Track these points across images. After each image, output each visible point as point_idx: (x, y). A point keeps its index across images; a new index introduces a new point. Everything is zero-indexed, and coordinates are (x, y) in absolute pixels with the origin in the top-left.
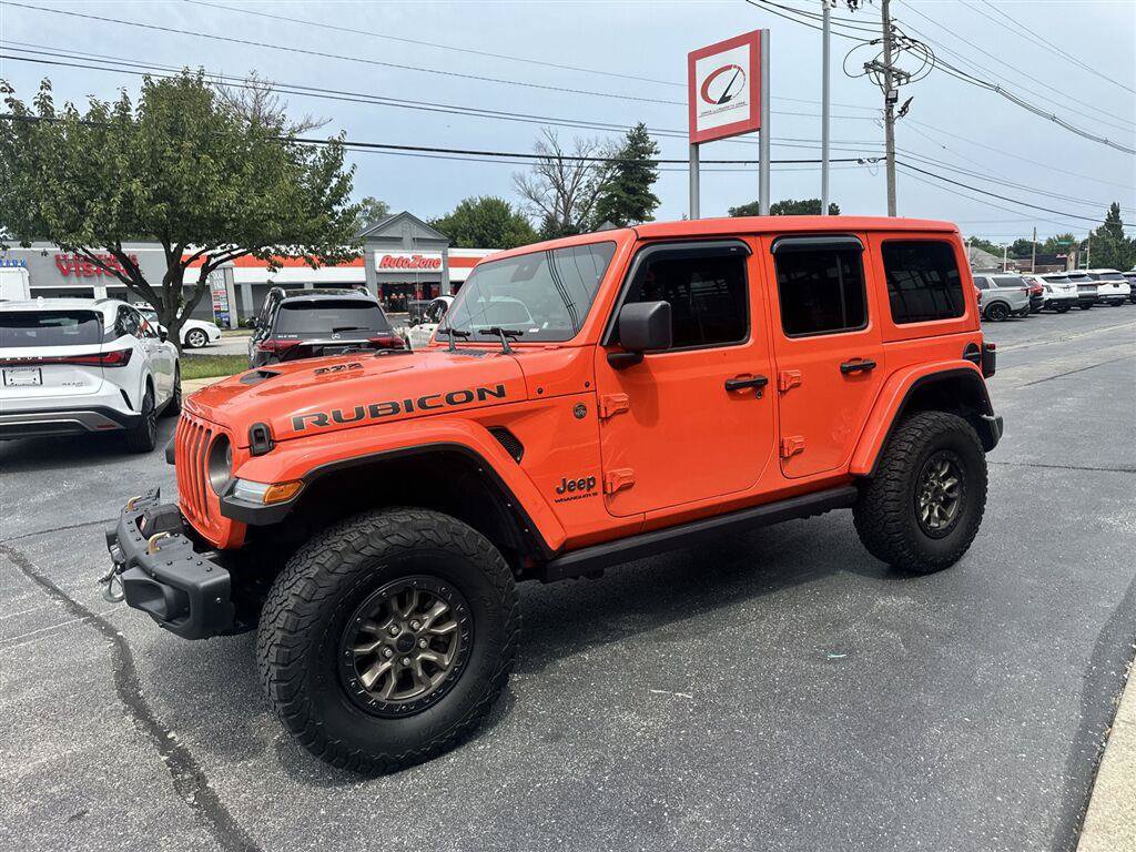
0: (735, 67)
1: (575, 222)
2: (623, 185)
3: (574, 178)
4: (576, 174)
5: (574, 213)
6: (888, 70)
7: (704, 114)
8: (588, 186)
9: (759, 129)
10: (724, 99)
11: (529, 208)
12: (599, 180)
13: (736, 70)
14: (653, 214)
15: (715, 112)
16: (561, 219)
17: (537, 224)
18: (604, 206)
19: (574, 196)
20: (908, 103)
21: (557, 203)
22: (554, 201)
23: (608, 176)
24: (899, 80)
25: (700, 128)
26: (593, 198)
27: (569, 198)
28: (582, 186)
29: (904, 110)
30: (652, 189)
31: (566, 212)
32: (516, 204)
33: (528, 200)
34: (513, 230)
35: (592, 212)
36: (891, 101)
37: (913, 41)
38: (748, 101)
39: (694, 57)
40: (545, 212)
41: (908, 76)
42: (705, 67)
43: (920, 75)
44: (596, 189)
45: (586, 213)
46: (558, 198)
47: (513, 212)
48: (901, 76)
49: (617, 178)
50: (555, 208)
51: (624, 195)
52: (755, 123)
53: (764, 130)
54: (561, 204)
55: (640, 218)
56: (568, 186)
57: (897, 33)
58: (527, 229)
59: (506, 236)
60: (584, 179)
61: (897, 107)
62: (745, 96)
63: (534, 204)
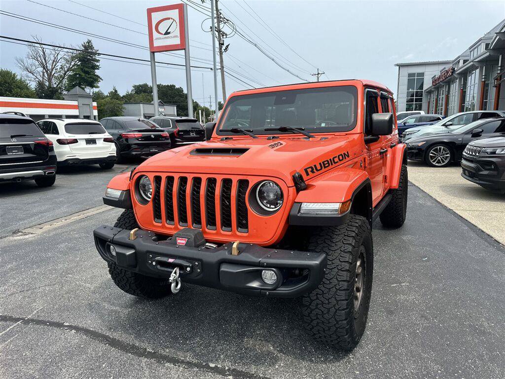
0: (172, 19)
1: (55, 86)
2: (82, 69)
3: (53, 63)
4: (54, 61)
5: (54, 81)
6: (219, 31)
7: (157, 39)
8: (61, 68)
9: (185, 49)
10: (167, 33)
11: (27, 76)
12: (68, 65)
13: (172, 20)
14: (99, 85)
15: (162, 39)
16: (47, 84)
17: (33, 85)
18: (71, 79)
19: (53, 72)
20: (227, 46)
21: (43, 75)
22: (41, 74)
23: (73, 64)
24: (223, 36)
25: (155, 45)
26: (65, 74)
27: (51, 73)
28: (58, 67)
29: (226, 49)
30: (97, 72)
31: (50, 80)
32: (19, 74)
33: (26, 72)
34: (19, 87)
35: (65, 81)
36: (221, 44)
37: (228, 20)
38: (179, 36)
39: (150, 11)
40: (37, 80)
41: (226, 35)
42: (156, 17)
43: (231, 35)
44: (66, 70)
45: (61, 82)
46: (43, 73)
47: (18, 78)
48: (224, 34)
49: (78, 65)
50: (43, 78)
51: (83, 74)
52: (183, 46)
53: (187, 49)
54: (46, 75)
55: (92, 86)
56: (50, 67)
57: (221, 15)
58: (26, 87)
59: (15, 91)
60: (59, 65)
61: (224, 47)
62: (178, 33)
63: (30, 75)
